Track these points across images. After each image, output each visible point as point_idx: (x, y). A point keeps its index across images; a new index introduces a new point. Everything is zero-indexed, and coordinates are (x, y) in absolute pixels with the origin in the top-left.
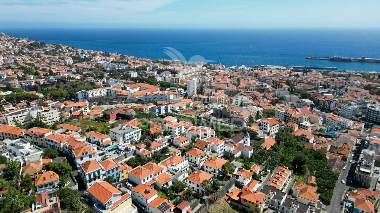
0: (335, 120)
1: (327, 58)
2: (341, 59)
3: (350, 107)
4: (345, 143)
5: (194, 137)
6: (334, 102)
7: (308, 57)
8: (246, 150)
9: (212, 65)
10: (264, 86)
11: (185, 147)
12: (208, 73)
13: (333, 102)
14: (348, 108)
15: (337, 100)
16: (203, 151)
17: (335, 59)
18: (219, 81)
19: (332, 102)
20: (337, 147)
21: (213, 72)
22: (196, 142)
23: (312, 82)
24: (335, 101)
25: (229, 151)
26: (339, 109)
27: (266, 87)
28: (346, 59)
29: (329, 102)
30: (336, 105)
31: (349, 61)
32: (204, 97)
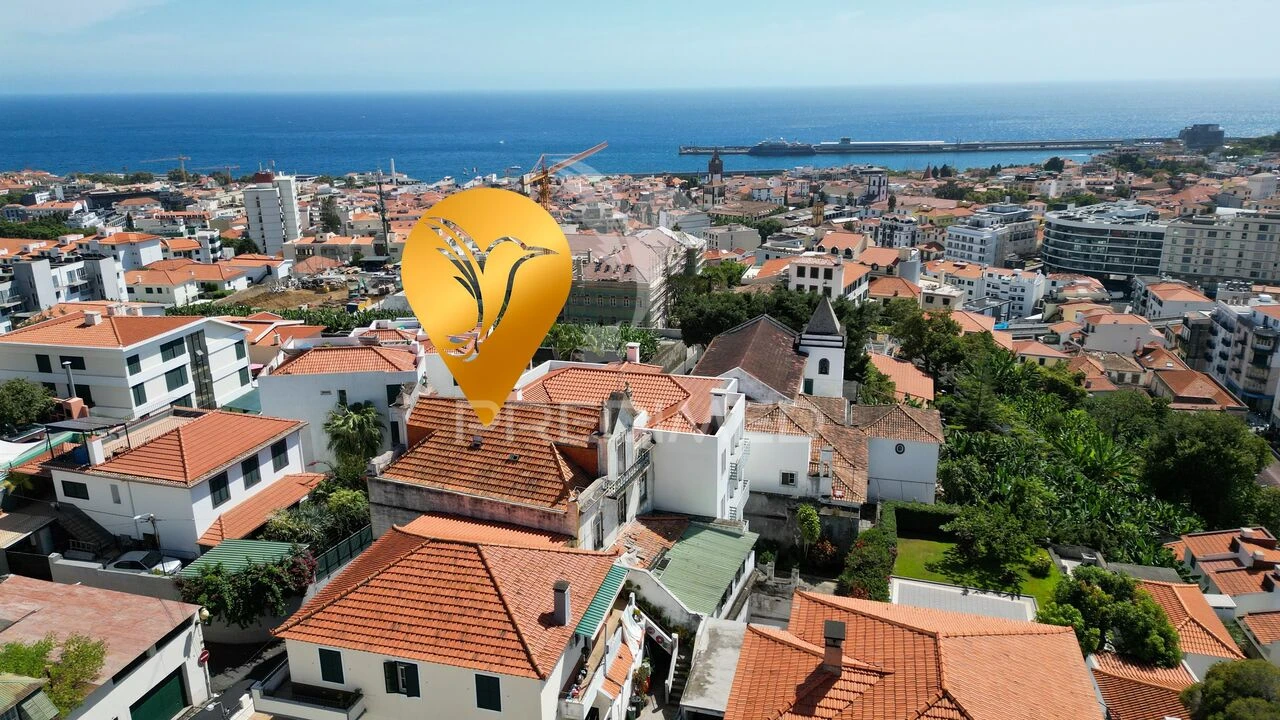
0: (969, 283)
1: (743, 148)
2: (784, 147)
3: (987, 233)
4: (1147, 351)
5: (357, 408)
6: (906, 228)
7: (686, 149)
8: (900, 449)
9: (356, 177)
10: (601, 214)
11: (261, 532)
12: (343, 197)
13: (901, 229)
14: (977, 239)
15: (914, 220)
16: (556, 536)
17: (766, 148)
18: (406, 212)
19: (893, 228)
20: (1121, 377)
21: (363, 192)
22: (419, 435)
23: (756, 194)
24: (910, 222)
25: (788, 478)
26: (934, 249)
27: (609, 216)
28: (799, 148)
29: (884, 235)
30: (913, 238)
31: (806, 152)
32: (353, 242)
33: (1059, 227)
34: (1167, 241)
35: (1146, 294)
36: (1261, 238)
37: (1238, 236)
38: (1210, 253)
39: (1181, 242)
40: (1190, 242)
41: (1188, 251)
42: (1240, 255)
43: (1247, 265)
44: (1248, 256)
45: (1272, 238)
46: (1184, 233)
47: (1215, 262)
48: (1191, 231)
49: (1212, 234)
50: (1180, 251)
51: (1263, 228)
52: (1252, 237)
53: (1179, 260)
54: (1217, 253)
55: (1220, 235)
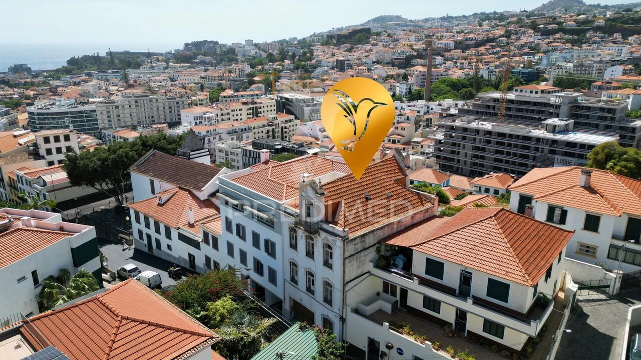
33: (39, 114)
34: (98, 113)
35: (114, 137)
36: (137, 106)
37: (127, 107)
38: (119, 116)
39: (105, 113)
40: (108, 112)
41: (109, 117)
42: (131, 115)
43: (135, 119)
44: (134, 115)
45: (141, 106)
46: (104, 108)
47: (122, 120)
48: (108, 107)
49: (117, 107)
50: (106, 117)
51: (136, 102)
52: (133, 106)
53: (106, 121)
54: (121, 116)
55: (120, 107)
